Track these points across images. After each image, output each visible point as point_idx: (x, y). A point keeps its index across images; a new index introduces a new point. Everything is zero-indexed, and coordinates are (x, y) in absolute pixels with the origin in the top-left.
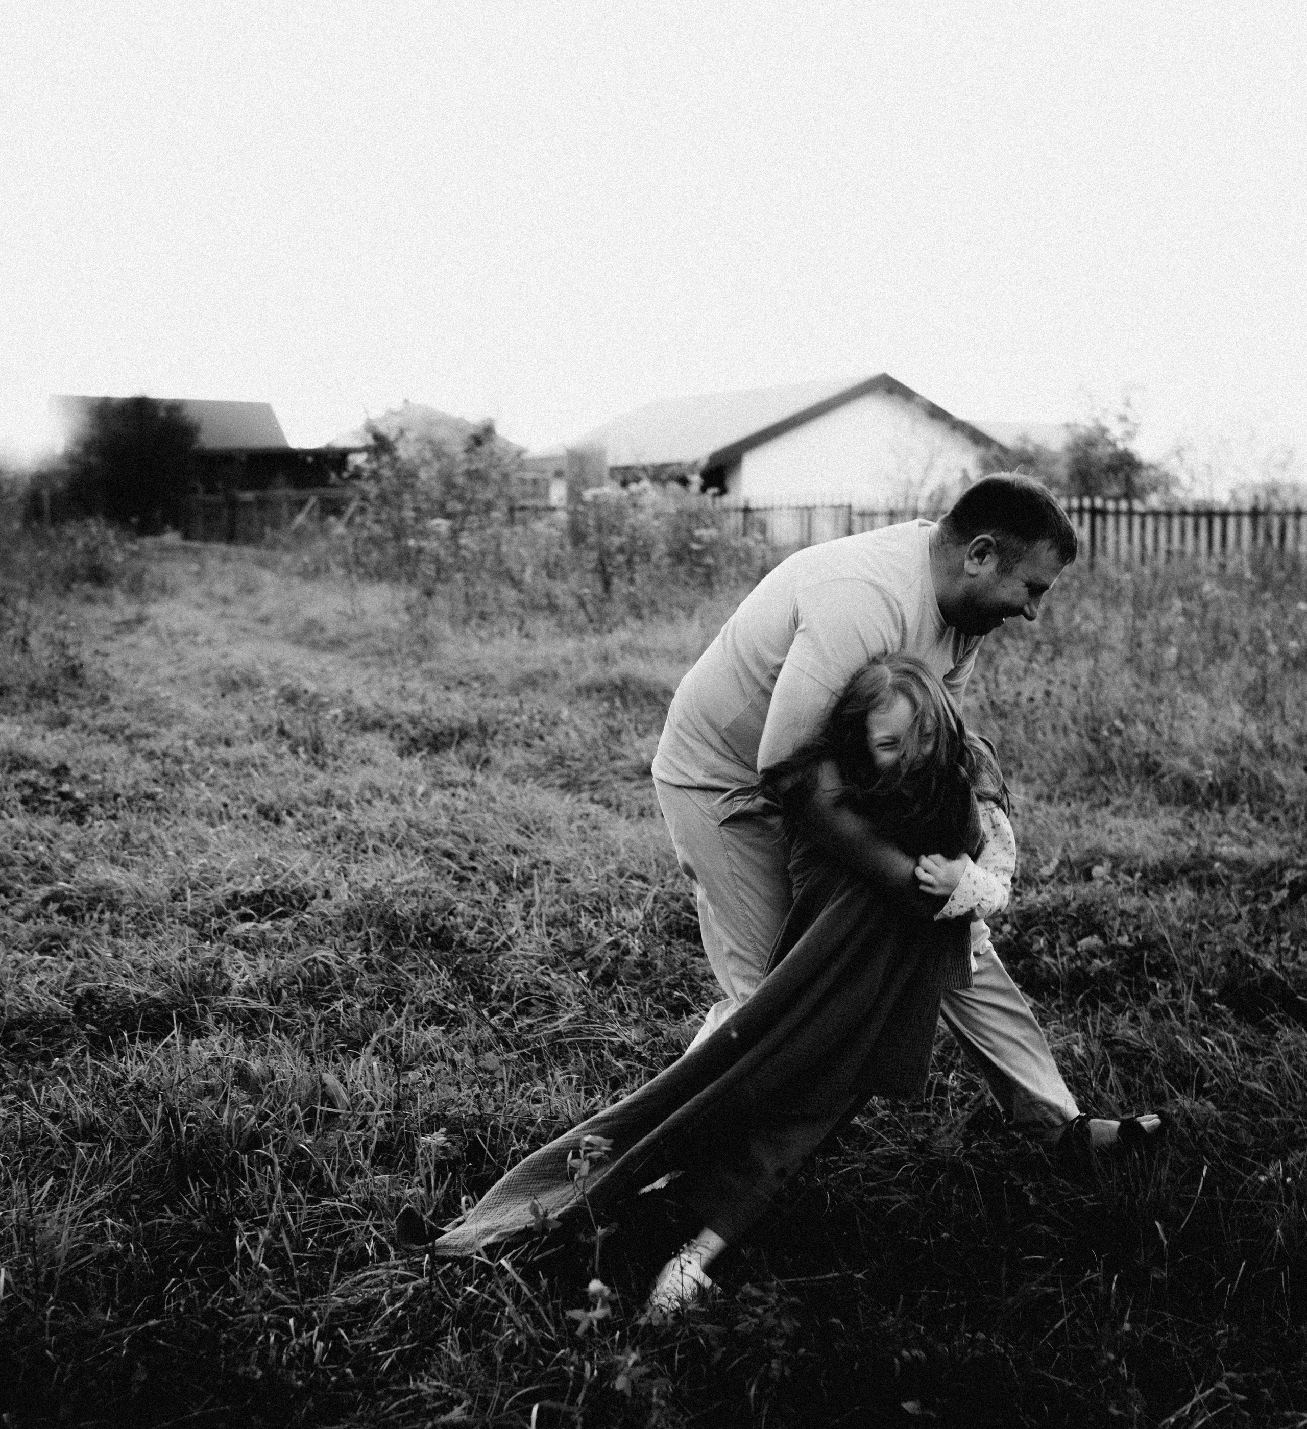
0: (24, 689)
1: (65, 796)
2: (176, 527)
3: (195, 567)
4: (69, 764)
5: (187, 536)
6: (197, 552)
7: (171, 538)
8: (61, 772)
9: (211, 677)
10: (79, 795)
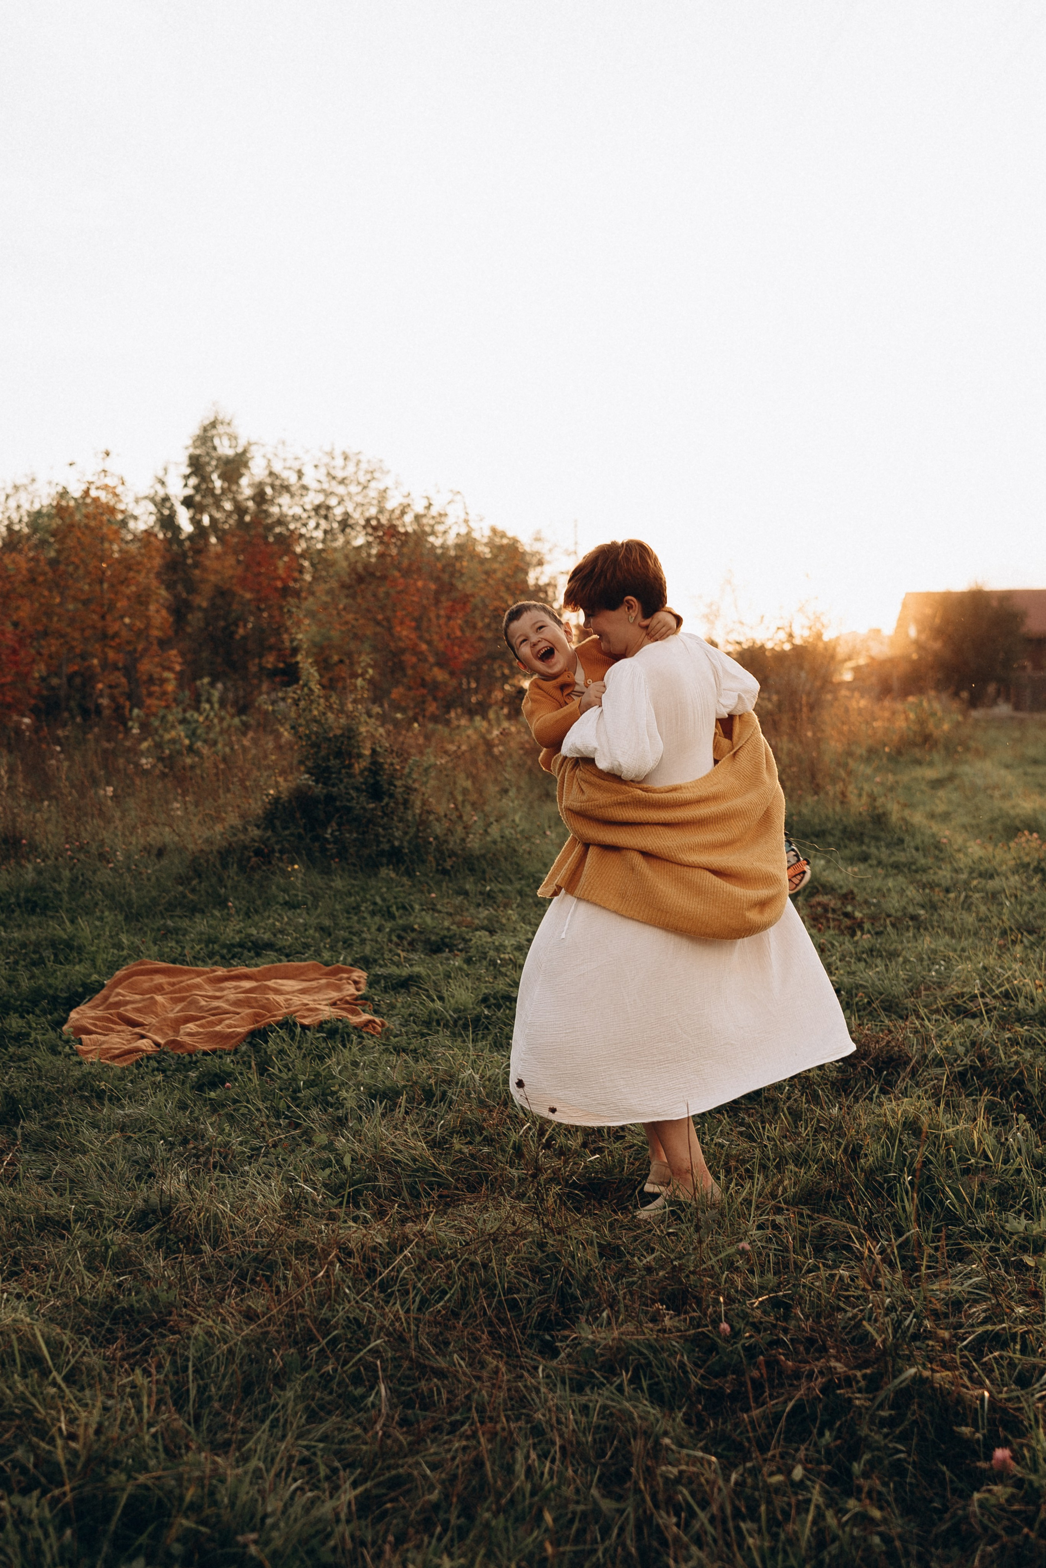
0: (838, 833)
1: (847, 915)
2: (1007, 700)
3: (1017, 734)
4: (856, 890)
5: (1017, 707)
6: (1022, 722)
7: (1003, 709)
8: (848, 897)
9: (999, 826)
10: (858, 915)
